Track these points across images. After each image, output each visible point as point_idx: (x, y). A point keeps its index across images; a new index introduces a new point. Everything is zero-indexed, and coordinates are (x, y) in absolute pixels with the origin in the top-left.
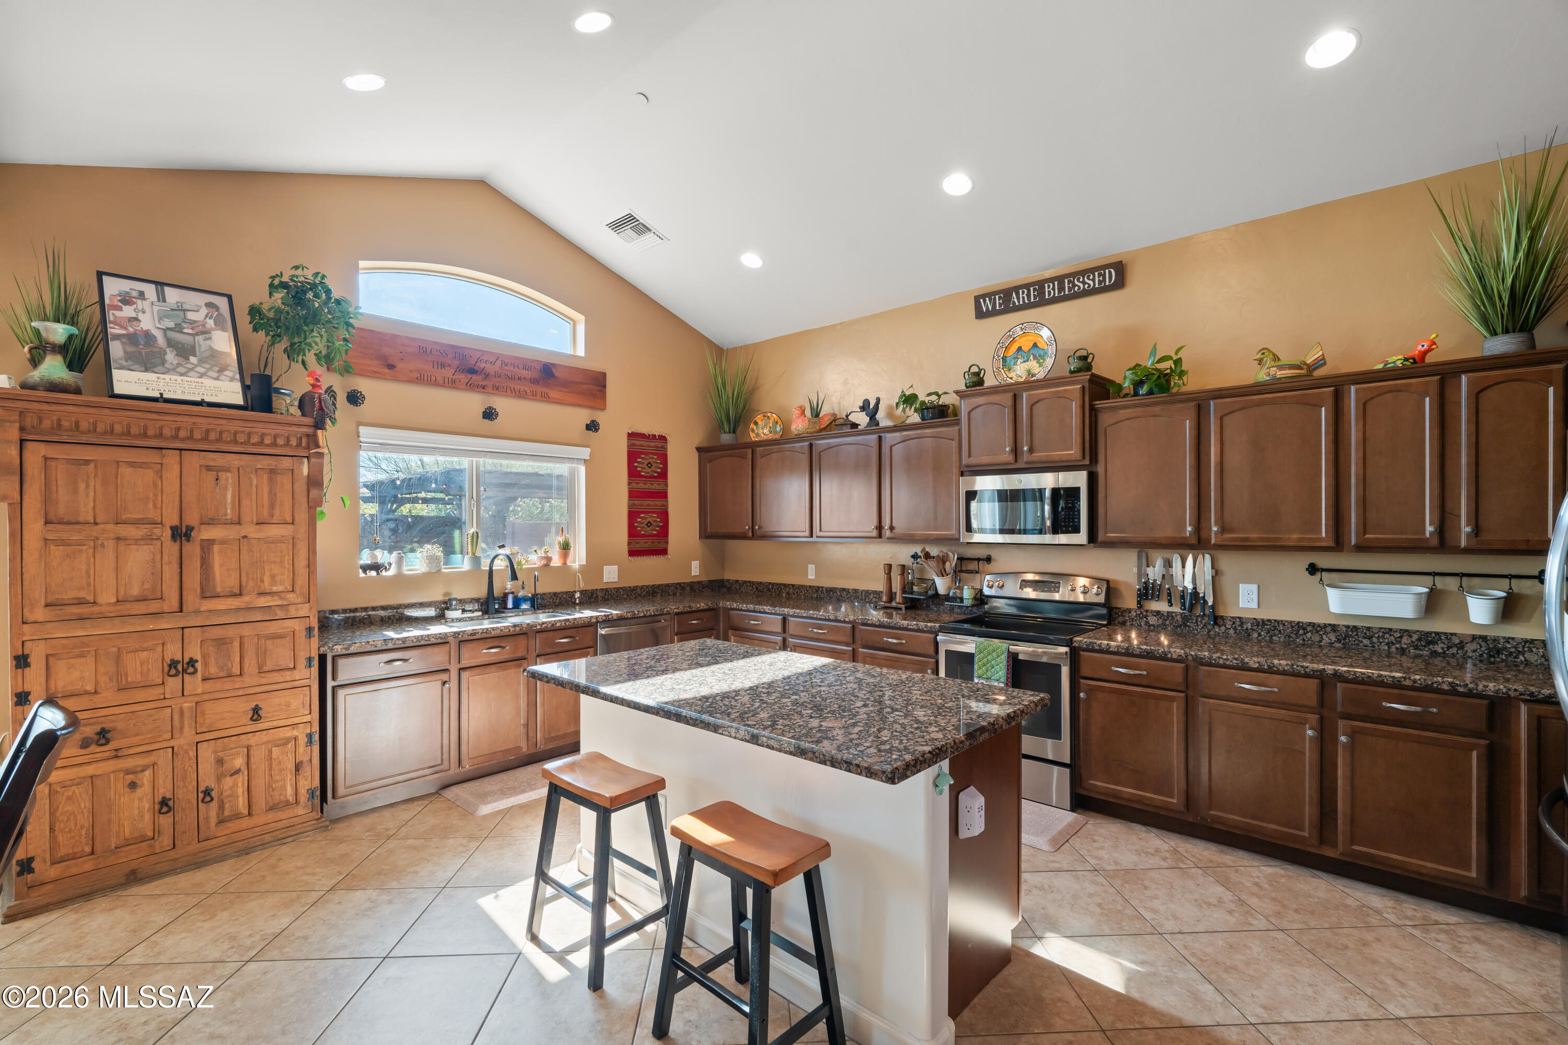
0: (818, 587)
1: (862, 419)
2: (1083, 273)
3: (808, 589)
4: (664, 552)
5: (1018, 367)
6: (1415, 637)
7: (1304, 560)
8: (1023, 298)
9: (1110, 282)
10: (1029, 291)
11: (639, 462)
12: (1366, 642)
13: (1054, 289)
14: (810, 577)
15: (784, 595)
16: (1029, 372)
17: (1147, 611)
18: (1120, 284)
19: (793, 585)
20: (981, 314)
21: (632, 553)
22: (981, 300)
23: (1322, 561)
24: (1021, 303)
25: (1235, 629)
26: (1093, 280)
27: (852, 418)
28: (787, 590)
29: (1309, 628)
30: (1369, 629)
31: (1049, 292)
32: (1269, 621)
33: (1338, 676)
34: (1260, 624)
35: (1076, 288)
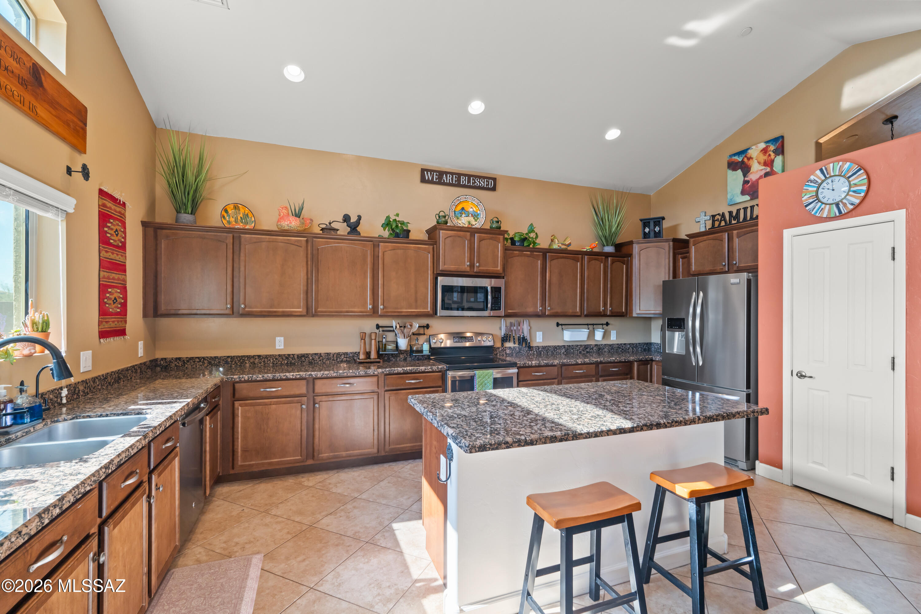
0: (289, 355)
1: (343, 229)
2: (480, 177)
3: (277, 357)
4: (122, 332)
5: (463, 219)
6: (583, 347)
7: (554, 321)
8: (449, 179)
9: (491, 186)
10: (453, 177)
11: (108, 227)
12: (572, 351)
13: (465, 180)
14: (277, 347)
15: (248, 365)
16: (469, 223)
17: (506, 347)
18: (494, 189)
19: (259, 356)
20: (423, 180)
21: (103, 334)
22: (425, 172)
23: (561, 321)
24: (448, 182)
25: (536, 351)
26: (484, 182)
27: (334, 225)
28: (252, 360)
29: (558, 348)
30: (573, 345)
31: (463, 181)
32: (547, 346)
33: (601, 362)
34: (544, 348)
35: (476, 184)
